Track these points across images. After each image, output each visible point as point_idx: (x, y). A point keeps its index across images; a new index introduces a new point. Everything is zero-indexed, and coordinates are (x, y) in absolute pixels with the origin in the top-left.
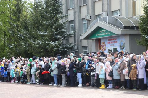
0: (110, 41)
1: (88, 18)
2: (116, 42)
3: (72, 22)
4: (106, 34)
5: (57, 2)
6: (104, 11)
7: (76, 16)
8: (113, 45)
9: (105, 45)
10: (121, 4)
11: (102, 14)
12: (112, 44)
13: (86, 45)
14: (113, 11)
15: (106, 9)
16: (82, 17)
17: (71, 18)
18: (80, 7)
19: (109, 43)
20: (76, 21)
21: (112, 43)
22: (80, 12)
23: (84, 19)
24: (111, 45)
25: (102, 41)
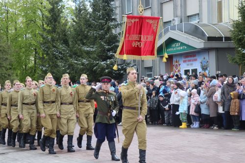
0: (187, 59)
2: (196, 60)
4: (182, 48)
5: (108, 3)
6: (175, 15)
8: (192, 64)
9: (179, 65)
10: (200, 6)
11: (173, 20)
12: (190, 63)
13: (151, 65)
14: (189, 16)
15: (179, 13)
19: (185, 61)
21: (189, 61)
24: (188, 65)
25: (174, 59)
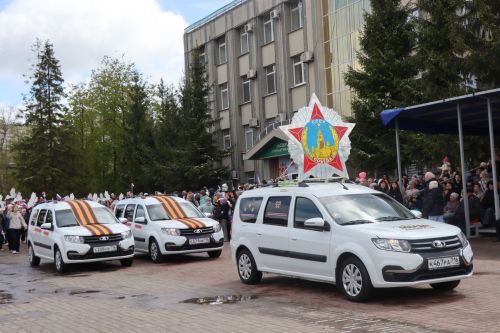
1: (255, 124)
3: (227, 131)
5: (201, 99)
6: (280, 111)
7: (234, 121)
11: (278, 116)
13: (252, 169)
14: (295, 112)
15: (284, 109)
16: (245, 122)
17: (224, 125)
18: (240, 107)
20: (234, 130)
22: (240, 114)
23: (247, 126)
25: (280, 163)
